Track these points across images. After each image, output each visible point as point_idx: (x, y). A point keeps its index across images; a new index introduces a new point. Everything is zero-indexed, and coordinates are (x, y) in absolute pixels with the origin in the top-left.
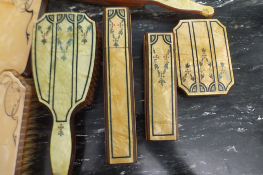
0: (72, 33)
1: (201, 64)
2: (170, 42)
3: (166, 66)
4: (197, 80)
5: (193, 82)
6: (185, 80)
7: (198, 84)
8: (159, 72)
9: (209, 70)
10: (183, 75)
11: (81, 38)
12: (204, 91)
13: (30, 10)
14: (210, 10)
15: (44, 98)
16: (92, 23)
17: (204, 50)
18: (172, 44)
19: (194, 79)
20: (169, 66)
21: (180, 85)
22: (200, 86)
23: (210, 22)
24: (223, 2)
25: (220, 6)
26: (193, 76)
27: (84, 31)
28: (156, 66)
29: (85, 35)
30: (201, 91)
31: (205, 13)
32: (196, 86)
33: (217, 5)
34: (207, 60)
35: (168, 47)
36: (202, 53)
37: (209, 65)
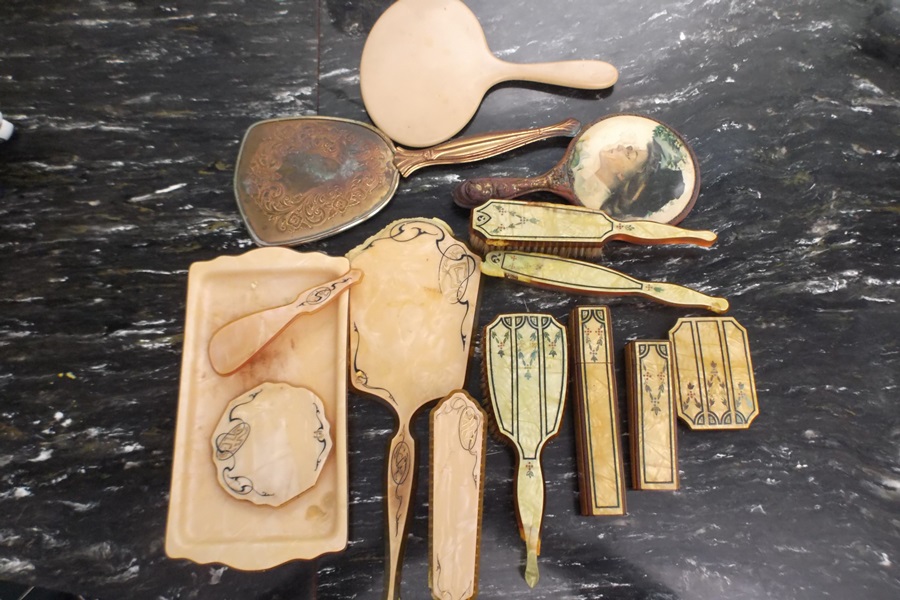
0: (536, 342)
1: (710, 385)
2: (666, 355)
3: (661, 387)
4: (705, 408)
5: (699, 410)
6: (687, 407)
7: (706, 413)
8: (651, 396)
9: (721, 393)
10: (684, 399)
11: (548, 350)
12: (715, 424)
13: (464, 300)
14: (722, 304)
15: (506, 427)
16: (561, 329)
17: (713, 365)
18: (669, 358)
19: (700, 405)
20: (666, 388)
21: (680, 414)
22: (709, 415)
23: (723, 322)
24: (744, 288)
25: (739, 293)
26: (699, 401)
27: (552, 340)
28: (648, 388)
29: (554, 344)
30: (710, 424)
31: (716, 309)
32: (703, 416)
33: (734, 291)
34: (719, 379)
35: (663, 362)
36: (711, 368)
37: (722, 386)
